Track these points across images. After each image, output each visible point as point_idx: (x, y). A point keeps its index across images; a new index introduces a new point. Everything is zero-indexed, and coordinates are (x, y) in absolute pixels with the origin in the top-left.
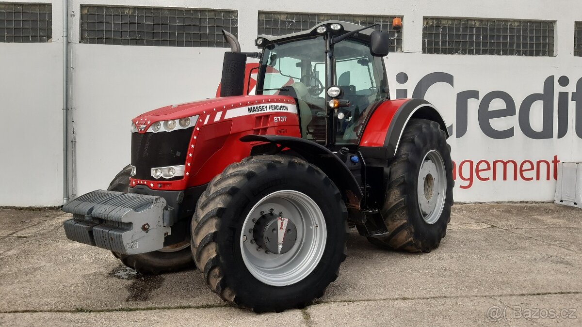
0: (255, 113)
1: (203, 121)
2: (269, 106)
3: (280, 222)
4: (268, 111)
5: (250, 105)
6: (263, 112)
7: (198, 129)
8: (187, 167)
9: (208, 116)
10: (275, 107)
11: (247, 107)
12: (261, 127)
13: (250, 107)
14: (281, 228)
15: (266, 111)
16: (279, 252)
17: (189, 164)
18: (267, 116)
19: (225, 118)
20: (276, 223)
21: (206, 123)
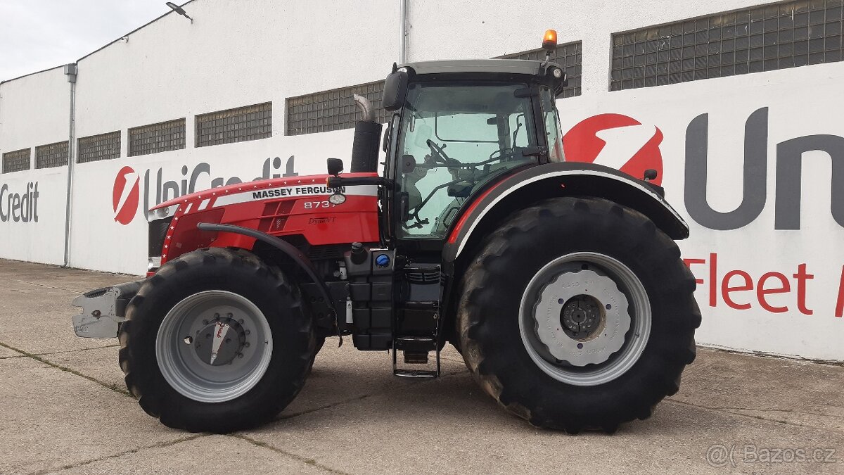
0: (266, 198)
1: (184, 210)
2: (297, 189)
3: (217, 328)
4: (294, 194)
5: (257, 189)
6: (281, 196)
7: (176, 219)
8: (162, 258)
9: (190, 205)
10: (310, 190)
11: (252, 192)
12: (275, 215)
13: (257, 192)
14: (218, 336)
15: (288, 195)
16: (212, 363)
17: (164, 256)
18: (291, 201)
19: (213, 206)
20: (213, 329)
21: (187, 211)
